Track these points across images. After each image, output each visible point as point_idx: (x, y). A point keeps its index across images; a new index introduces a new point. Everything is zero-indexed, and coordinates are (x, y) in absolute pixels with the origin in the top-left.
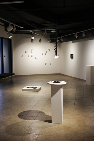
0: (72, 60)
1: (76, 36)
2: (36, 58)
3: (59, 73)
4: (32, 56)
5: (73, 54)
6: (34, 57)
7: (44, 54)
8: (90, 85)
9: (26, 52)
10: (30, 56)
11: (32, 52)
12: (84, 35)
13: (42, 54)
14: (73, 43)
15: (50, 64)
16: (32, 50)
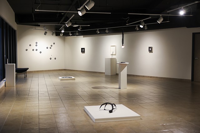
0: (83, 54)
1: (98, 31)
2: (41, 52)
3: (64, 69)
4: (37, 50)
5: (84, 49)
6: (39, 51)
7: (49, 48)
8: (110, 75)
9: (30, 45)
10: (35, 50)
11: (36, 45)
12: (107, 31)
13: (47, 48)
14: (83, 37)
15: (55, 59)
16: (37, 43)
